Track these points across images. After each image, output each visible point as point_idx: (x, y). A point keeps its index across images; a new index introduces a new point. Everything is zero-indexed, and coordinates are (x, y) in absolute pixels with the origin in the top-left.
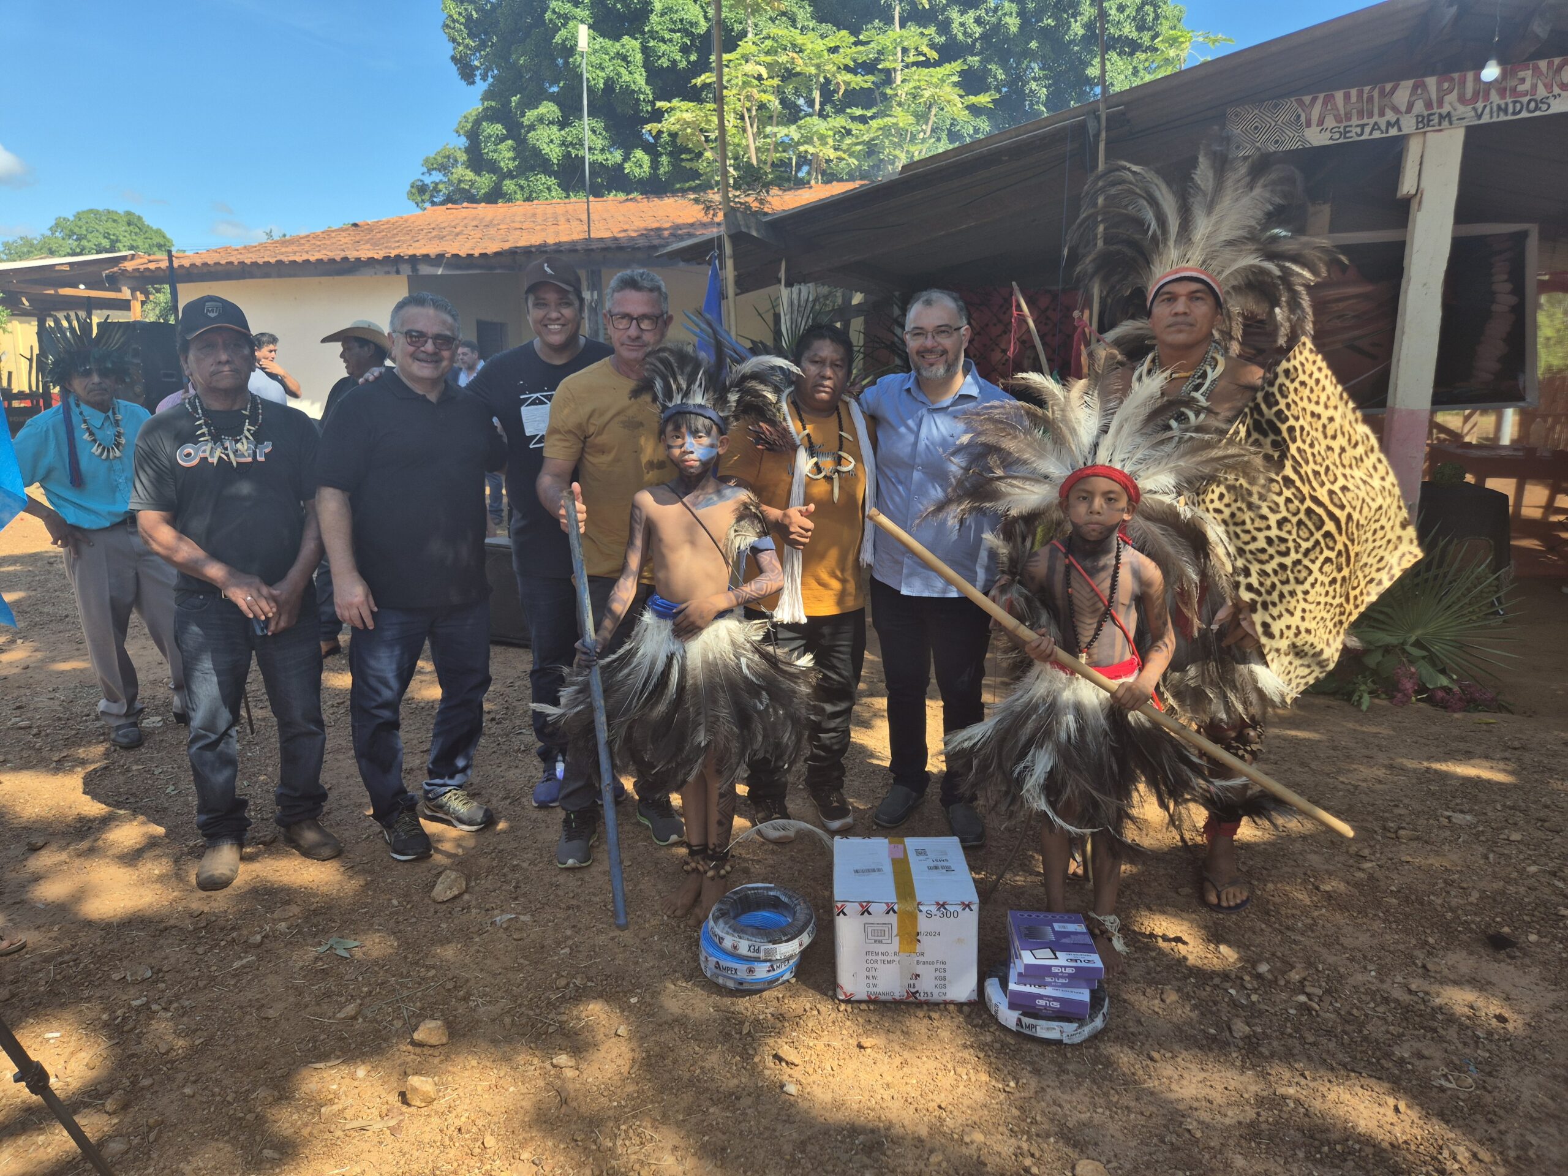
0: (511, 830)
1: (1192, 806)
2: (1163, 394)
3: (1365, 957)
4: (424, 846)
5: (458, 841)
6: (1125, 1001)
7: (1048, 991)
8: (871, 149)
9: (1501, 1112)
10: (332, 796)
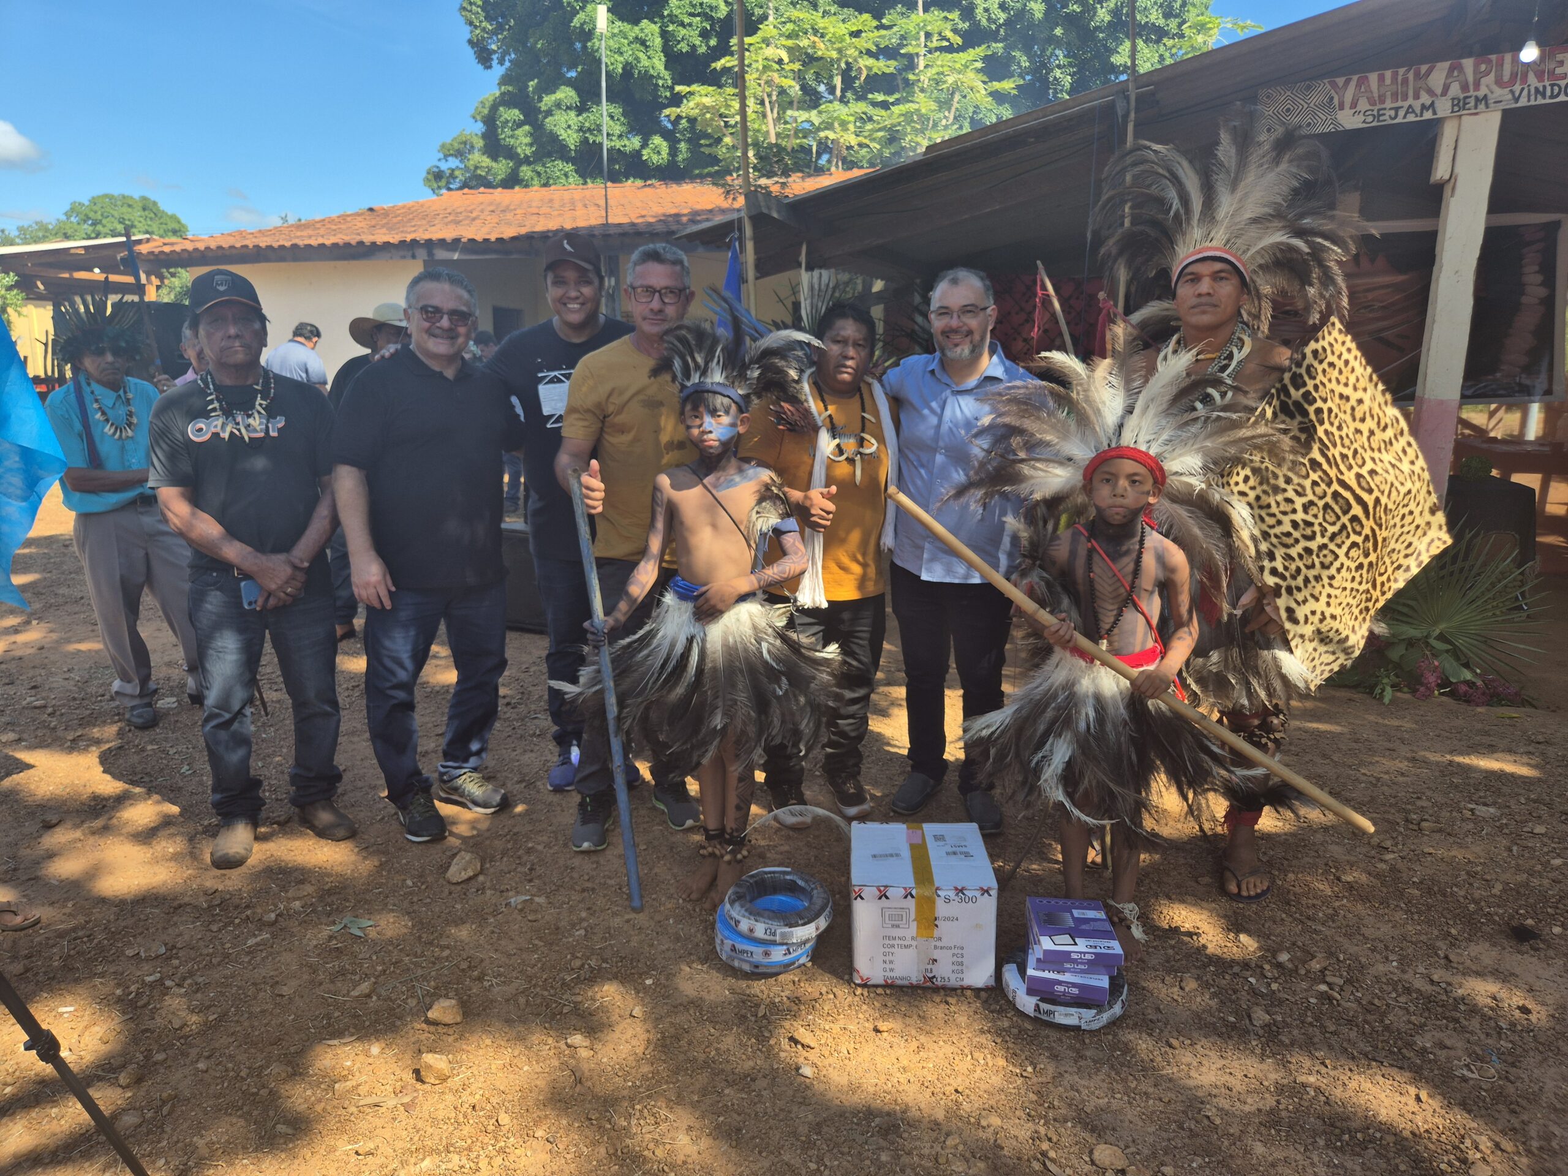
0: (527, 813)
1: (1211, 795)
2: (1188, 375)
3: (1386, 947)
4: (439, 828)
5: (473, 824)
6: (1144, 988)
7: (1067, 977)
8: (893, 137)
9: (1524, 1103)
10: (346, 778)
